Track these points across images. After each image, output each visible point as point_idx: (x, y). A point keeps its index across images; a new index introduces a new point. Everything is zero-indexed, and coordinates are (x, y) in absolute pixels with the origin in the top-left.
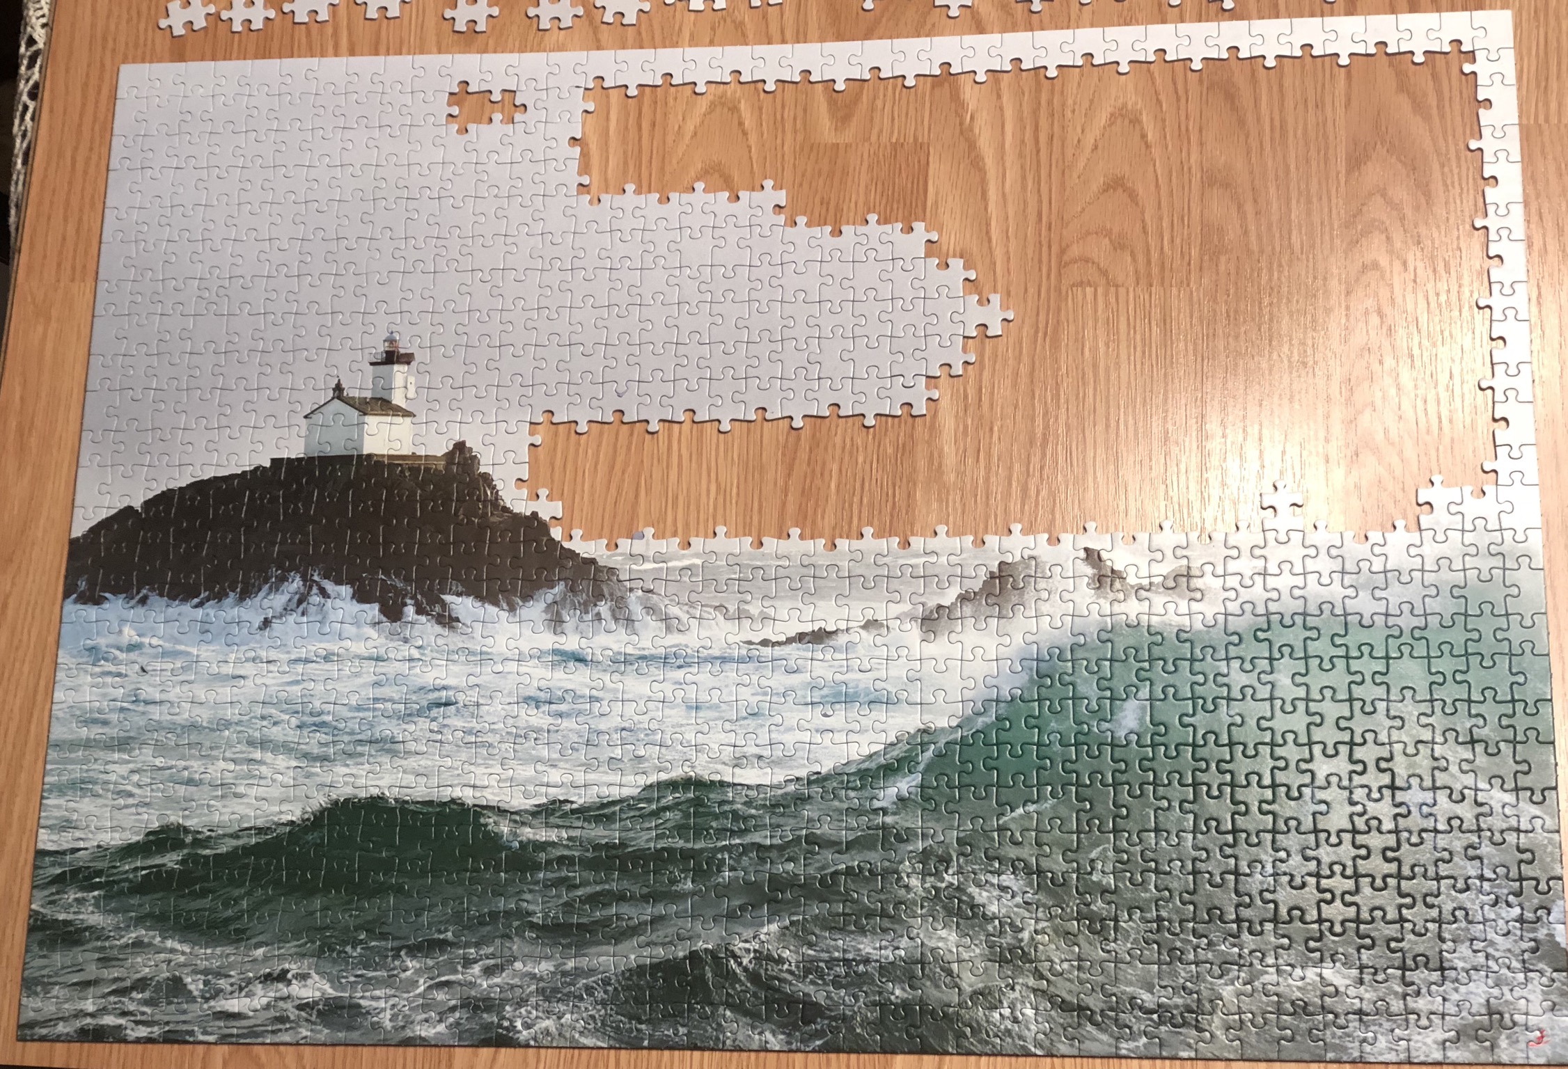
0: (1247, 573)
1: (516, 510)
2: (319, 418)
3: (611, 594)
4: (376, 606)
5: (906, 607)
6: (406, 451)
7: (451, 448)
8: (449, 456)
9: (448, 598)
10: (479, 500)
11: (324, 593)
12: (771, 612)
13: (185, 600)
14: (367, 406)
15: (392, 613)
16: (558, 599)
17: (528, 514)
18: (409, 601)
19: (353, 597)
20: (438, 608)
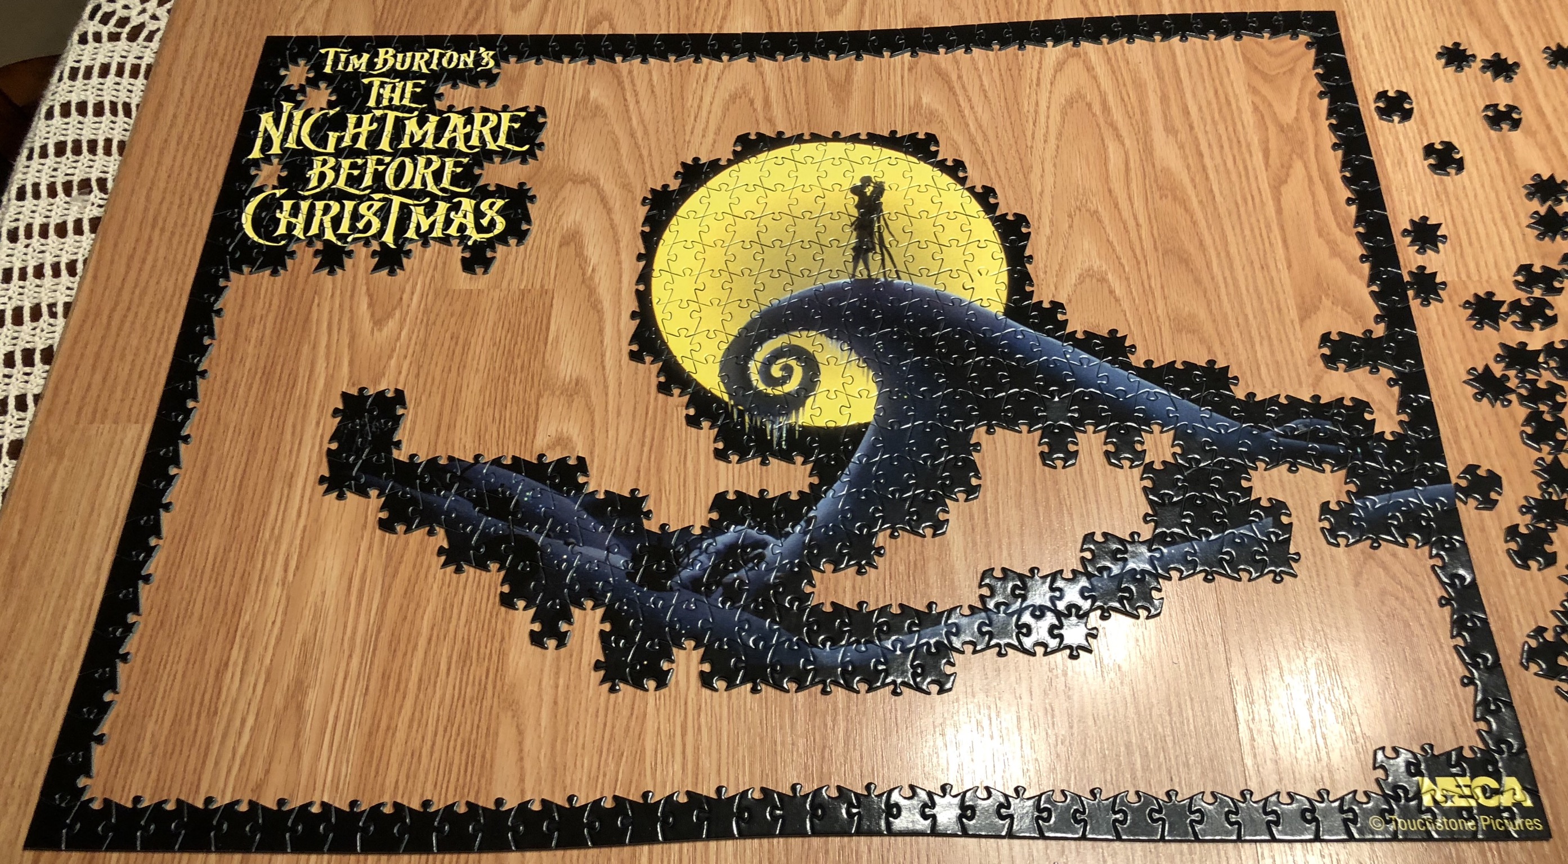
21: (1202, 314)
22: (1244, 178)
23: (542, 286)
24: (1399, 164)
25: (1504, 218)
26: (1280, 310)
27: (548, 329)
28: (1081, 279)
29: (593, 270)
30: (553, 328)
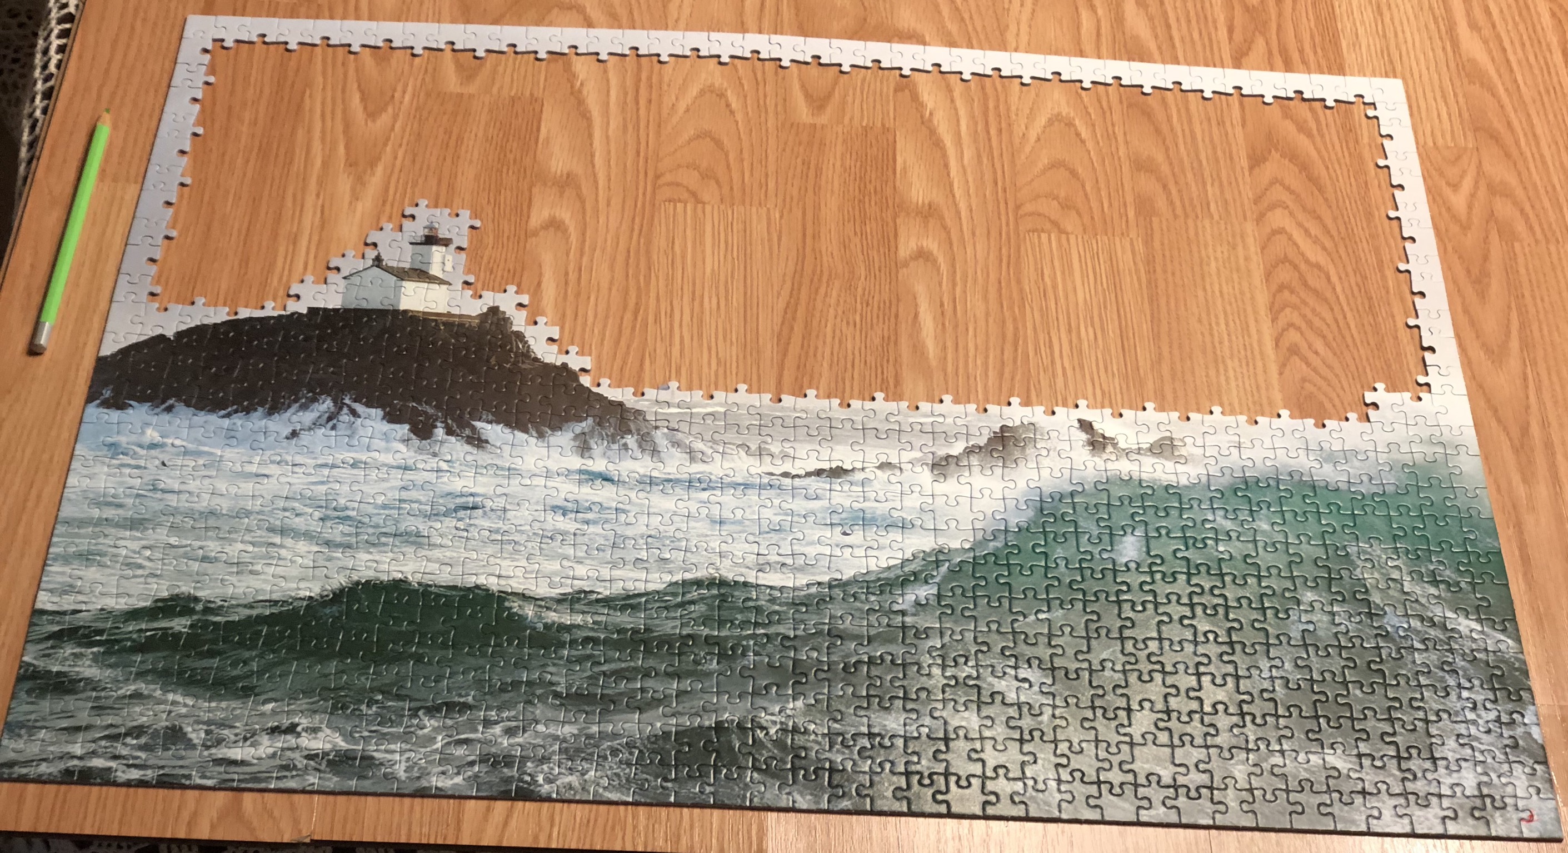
0: (1224, 446)
1: (547, 361)
2: (356, 280)
3: (638, 430)
4: (407, 427)
5: (917, 454)
6: (442, 309)
7: (485, 310)
8: (483, 317)
9: (478, 424)
10: (511, 350)
11: (354, 413)
12: (791, 452)
13: (212, 411)
14: (402, 274)
15: (422, 431)
16: (586, 430)
17: (558, 364)
18: (439, 424)
19: (384, 418)
20: (468, 432)
21: (1160, 158)
22: (1208, 49)
23: (532, 95)
24: (1354, 45)
25: (1444, 97)
26: (1231, 158)
27: (538, 130)
28: (1050, 122)
29: (582, 84)
30: (543, 130)
